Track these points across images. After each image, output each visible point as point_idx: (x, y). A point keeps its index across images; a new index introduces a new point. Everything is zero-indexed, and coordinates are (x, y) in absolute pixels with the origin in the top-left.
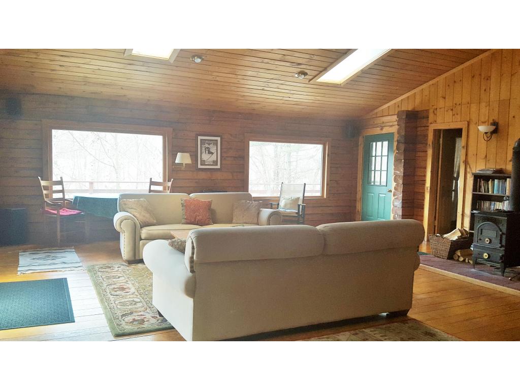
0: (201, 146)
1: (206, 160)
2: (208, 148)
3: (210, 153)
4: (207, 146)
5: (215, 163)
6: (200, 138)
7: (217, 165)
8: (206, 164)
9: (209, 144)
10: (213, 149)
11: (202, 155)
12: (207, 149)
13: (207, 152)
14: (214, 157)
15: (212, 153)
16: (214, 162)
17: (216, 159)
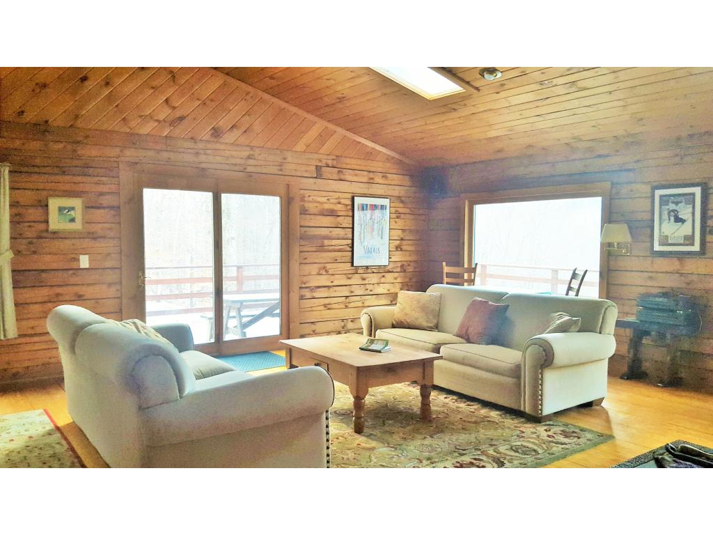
0: (660, 208)
1: (669, 235)
2: (673, 211)
3: (678, 220)
4: (672, 206)
5: (689, 240)
6: (658, 193)
7: (692, 244)
8: (670, 242)
9: (677, 203)
10: (685, 212)
11: (663, 225)
12: (672, 214)
13: (672, 219)
14: (686, 229)
15: (683, 221)
16: (686, 238)
17: (690, 233)
